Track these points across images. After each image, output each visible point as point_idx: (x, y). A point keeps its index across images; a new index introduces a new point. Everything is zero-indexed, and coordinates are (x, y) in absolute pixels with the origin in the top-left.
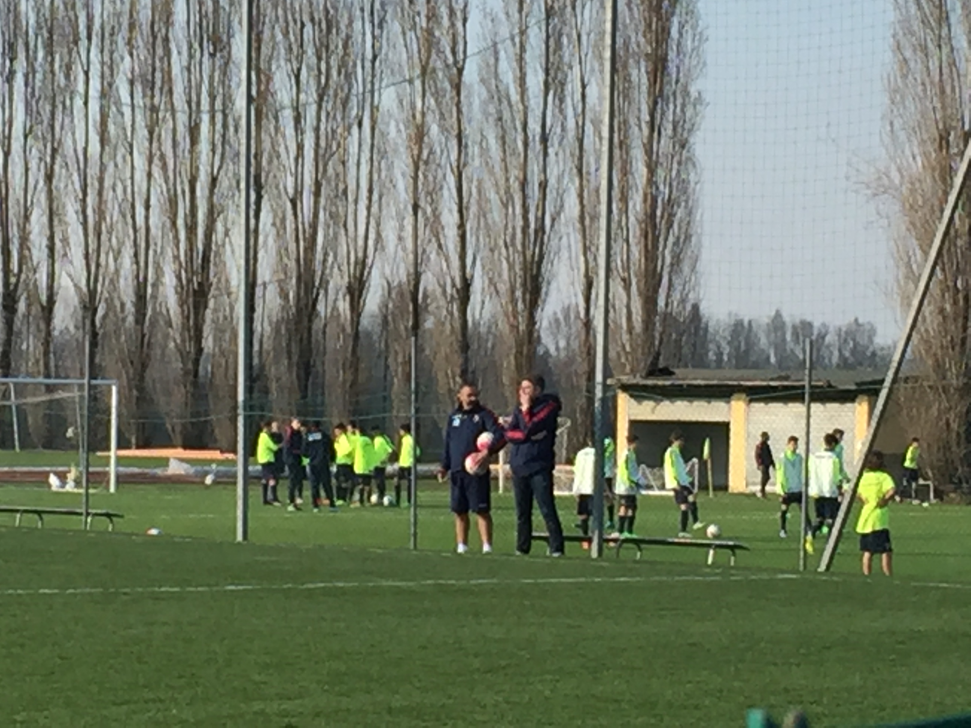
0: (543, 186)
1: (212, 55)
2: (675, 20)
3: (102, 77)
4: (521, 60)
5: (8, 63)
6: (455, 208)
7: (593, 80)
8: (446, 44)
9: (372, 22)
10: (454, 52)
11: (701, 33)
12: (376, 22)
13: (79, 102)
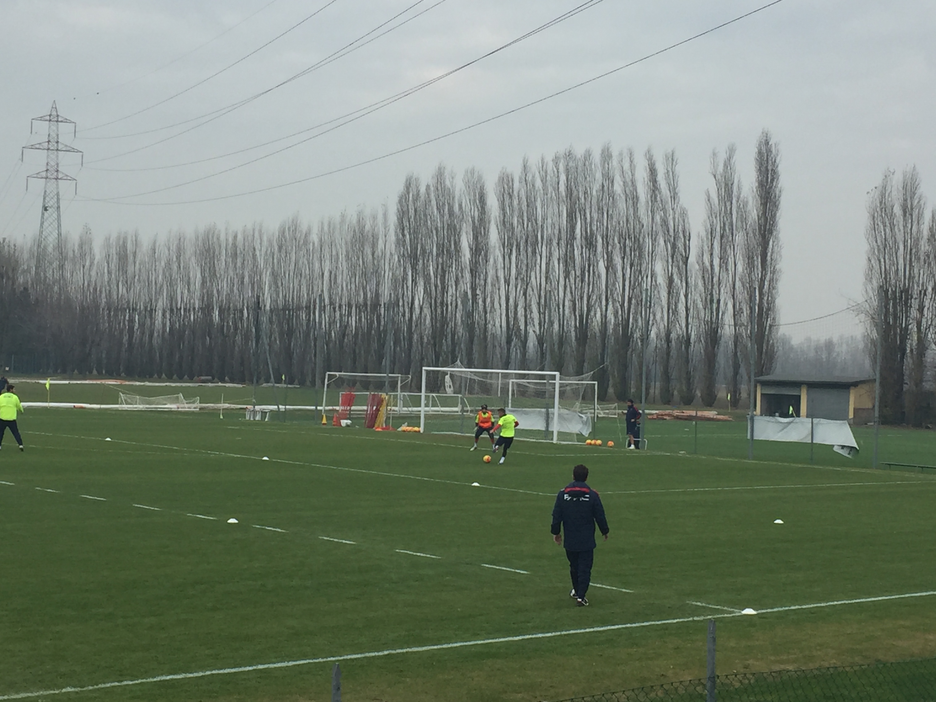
0: (719, 301)
1: (589, 250)
2: (771, 241)
3: (547, 257)
4: (711, 254)
5: (509, 251)
6: (684, 309)
7: (739, 263)
8: (682, 249)
9: (652, 239)
10: (685, 252)
11: (781, 246)
12: (653, 239)
13: (538, 267)
